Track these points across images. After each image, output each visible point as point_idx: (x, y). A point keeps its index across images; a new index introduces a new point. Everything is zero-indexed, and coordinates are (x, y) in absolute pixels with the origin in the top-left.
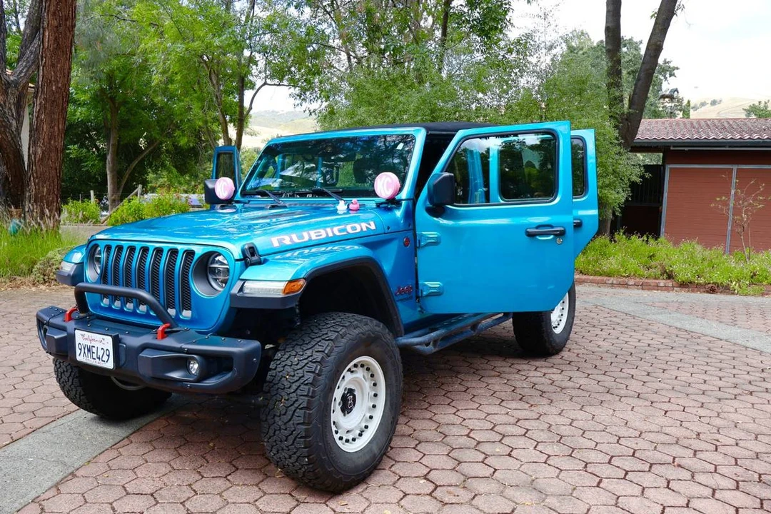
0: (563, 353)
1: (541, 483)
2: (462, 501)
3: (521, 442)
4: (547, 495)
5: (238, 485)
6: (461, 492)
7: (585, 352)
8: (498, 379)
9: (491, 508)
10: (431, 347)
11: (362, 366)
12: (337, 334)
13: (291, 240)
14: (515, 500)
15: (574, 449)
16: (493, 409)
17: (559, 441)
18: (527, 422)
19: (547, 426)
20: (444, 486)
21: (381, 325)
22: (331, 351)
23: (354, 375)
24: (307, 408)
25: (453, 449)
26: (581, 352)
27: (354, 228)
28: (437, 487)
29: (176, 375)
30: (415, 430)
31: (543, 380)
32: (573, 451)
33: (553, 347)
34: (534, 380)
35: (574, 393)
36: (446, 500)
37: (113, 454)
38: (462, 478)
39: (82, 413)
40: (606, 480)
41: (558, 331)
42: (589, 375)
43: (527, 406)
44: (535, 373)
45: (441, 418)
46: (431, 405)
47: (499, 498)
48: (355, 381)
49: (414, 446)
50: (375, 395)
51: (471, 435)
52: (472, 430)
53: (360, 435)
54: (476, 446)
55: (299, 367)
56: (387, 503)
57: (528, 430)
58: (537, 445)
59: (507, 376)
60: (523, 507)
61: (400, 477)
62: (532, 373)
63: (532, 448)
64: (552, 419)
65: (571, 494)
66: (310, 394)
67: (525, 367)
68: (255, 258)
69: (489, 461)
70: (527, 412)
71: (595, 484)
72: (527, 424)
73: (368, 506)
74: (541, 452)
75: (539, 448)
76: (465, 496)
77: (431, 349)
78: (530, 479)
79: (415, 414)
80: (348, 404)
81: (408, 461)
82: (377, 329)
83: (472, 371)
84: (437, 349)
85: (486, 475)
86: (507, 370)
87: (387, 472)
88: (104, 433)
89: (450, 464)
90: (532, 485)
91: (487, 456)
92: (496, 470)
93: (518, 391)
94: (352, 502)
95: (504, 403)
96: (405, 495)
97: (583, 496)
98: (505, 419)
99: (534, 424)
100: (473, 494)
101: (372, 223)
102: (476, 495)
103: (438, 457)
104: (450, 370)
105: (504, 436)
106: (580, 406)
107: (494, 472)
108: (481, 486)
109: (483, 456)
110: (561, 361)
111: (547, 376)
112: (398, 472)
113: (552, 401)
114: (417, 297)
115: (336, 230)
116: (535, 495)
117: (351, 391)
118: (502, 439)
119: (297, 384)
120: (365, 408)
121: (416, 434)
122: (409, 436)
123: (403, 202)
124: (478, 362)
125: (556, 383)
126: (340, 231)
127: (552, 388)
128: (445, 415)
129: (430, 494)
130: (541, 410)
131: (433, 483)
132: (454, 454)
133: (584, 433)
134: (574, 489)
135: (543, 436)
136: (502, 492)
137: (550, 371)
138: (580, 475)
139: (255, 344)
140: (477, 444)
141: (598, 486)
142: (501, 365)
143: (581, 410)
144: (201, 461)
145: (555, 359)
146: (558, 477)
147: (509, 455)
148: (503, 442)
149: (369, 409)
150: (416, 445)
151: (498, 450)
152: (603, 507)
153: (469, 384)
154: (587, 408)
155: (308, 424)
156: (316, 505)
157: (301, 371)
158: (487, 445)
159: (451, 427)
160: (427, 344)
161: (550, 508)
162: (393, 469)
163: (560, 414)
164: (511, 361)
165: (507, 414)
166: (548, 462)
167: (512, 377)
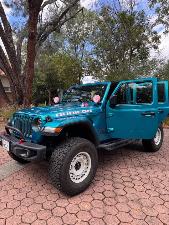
0: (159, 151)
1: (142, 201)
2: (112, 205)
3: (138, 183)
4: (143, 206)
5: (45, 189)
6: (113, 201)
7: (166, 151)
8: (136, 158)
9: (122, 209)
10: (110, 148)
11: (83, 155)
12: (72, 144)
13: (63, 115)
14: (131, 207)
15: (156, 188)
16: (131, 169)
17: (152, 184)
18: (142, 175)
19: (148, 177)
20: (108, 197)
21: (90, 142)
22: (69, 150)
23: (80, 158)
24: (60, 169)
25: (115, 183)
26: (165, 151)
27: (84, 111)
28: (105, 197)
29: (23, 155)
30: (104, 174)
31: (150, 160)
32: (156, 189)
33: (155, 149)
34: (148, 160)
35: (160, 165)
36: (107, 203)
37: (17, 174)
38: (115, 195)
39: (14, 160)
40: (167, 202)
41: (157, 144)
42: (166, 159)
43: (143, 169)
44: (148, 157)
45: (114, 171)
46: (112, 166)
47: (126, 205)
48: (81, 159)
49: (102, 180)
50: (88, 164)
51: (122, 178)
52: (123, 176)
53: (82, 177)
54: (123, 183)
55: (59, 155)
56: (87, 202)
57: (142, 178)
58: (144, 184)
59: (138, 158)
60: (133, 210)
61: (95, 192)
62: (147, 157)
63: (141, 186)
64: (151, 175)
65: (152, 207)
66: (61, 164)
67: (145, 155)
68: (49, 120)
69: (126, 189)
70: (143, 171)
71: (162, 204)
72: (141, 176)
73: (80, 202)
74: (144, 187)
75: (144, 186)
76: (114, 202)
77: (110, 149)
78: (138, 198)
79: (106, 168)
80: (77, 167)
81: (99, 186)
82: (88, 143)
83: (128, 155)
84: (113, 149)
85: (123, 195)
86: (139, 155)
87: (91, 189)
88: (18, 167)
89: (112, 189)
90: (138, 201)
91: (125, 187)
92: (127, 193)
93: (141, 163)
94: (76, 200)
95: (136, 167)
96: (94, 199)
97: (157, 208)
98: (134, 173)
99: (144, 176)
100: (117, 202)
101: (91, 110)
102: (118, 203)
103: (109, 185)
104: (121, 154)
105: (133, 180)
106: (161, 171)
107: (126, 194)
108: (121, 199)
109: (124, 187)
110: (157, 154)
111: (152, 159)
112: (94, 190)
113: (152, 168)
114: (106, 133)
115: (78, 112)
116: (138, 206)
117: (79, 163)
118: (132, 181)
119: (58, 161)
120: (84, 168)
121: (105, 176)
122: (102, 176)
123: (102, 104)
124: (131, 152)
125: (155, 161)
126: (79, 112)
127: (153, 163)
128: (116, 170)
129: (102, 200)
130: (148, 171)
131: (105, 196)
132: (115, 185)
133: (161, 181)
134: (154, 205)
135: (146, 181)
136: (127, 203)
137: (153, 157)
138: (157, 199)
139: (45, 147)
140: (123, 182)
141: (163, 205)
142: (137, 153)
143: (162, 172)
144: (38, 179)
145: (156, 153)
146: (148, 199)
147: (133, 187)
148: (132, 182)
149: (86, 168)
150: (103, 180)
151: (129, 185)
152: (164, 214)
153: (126, 160)
154: (164, 172)
155: (60, 174)
156: (65, 200)
157: (59, 156)
158: (126, 183)
159: (116, 175)
160: (110, 147)
161: (143, 212)
162: (93, 188)
163: (154, 173)
164: (141, 152)
165: (136, 171)
166: (146, 192)
167: (140, 158)
